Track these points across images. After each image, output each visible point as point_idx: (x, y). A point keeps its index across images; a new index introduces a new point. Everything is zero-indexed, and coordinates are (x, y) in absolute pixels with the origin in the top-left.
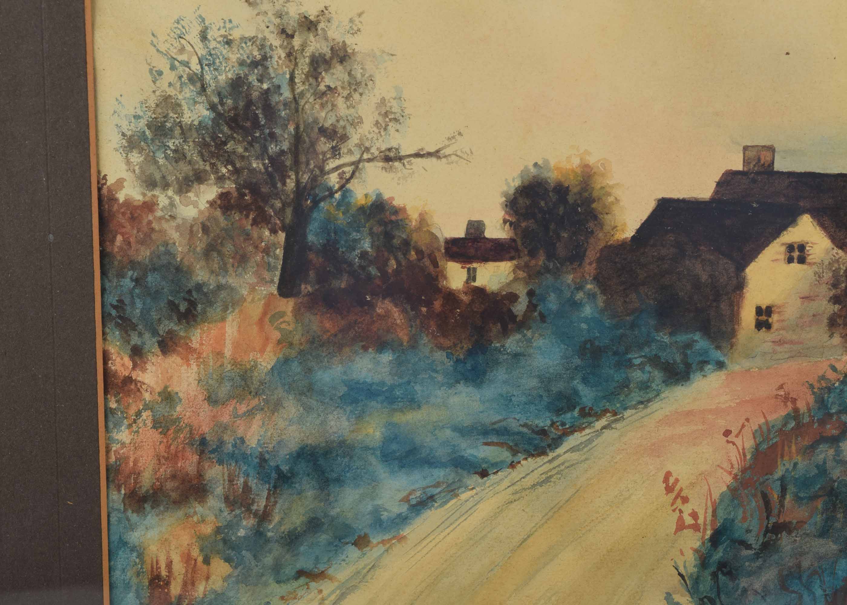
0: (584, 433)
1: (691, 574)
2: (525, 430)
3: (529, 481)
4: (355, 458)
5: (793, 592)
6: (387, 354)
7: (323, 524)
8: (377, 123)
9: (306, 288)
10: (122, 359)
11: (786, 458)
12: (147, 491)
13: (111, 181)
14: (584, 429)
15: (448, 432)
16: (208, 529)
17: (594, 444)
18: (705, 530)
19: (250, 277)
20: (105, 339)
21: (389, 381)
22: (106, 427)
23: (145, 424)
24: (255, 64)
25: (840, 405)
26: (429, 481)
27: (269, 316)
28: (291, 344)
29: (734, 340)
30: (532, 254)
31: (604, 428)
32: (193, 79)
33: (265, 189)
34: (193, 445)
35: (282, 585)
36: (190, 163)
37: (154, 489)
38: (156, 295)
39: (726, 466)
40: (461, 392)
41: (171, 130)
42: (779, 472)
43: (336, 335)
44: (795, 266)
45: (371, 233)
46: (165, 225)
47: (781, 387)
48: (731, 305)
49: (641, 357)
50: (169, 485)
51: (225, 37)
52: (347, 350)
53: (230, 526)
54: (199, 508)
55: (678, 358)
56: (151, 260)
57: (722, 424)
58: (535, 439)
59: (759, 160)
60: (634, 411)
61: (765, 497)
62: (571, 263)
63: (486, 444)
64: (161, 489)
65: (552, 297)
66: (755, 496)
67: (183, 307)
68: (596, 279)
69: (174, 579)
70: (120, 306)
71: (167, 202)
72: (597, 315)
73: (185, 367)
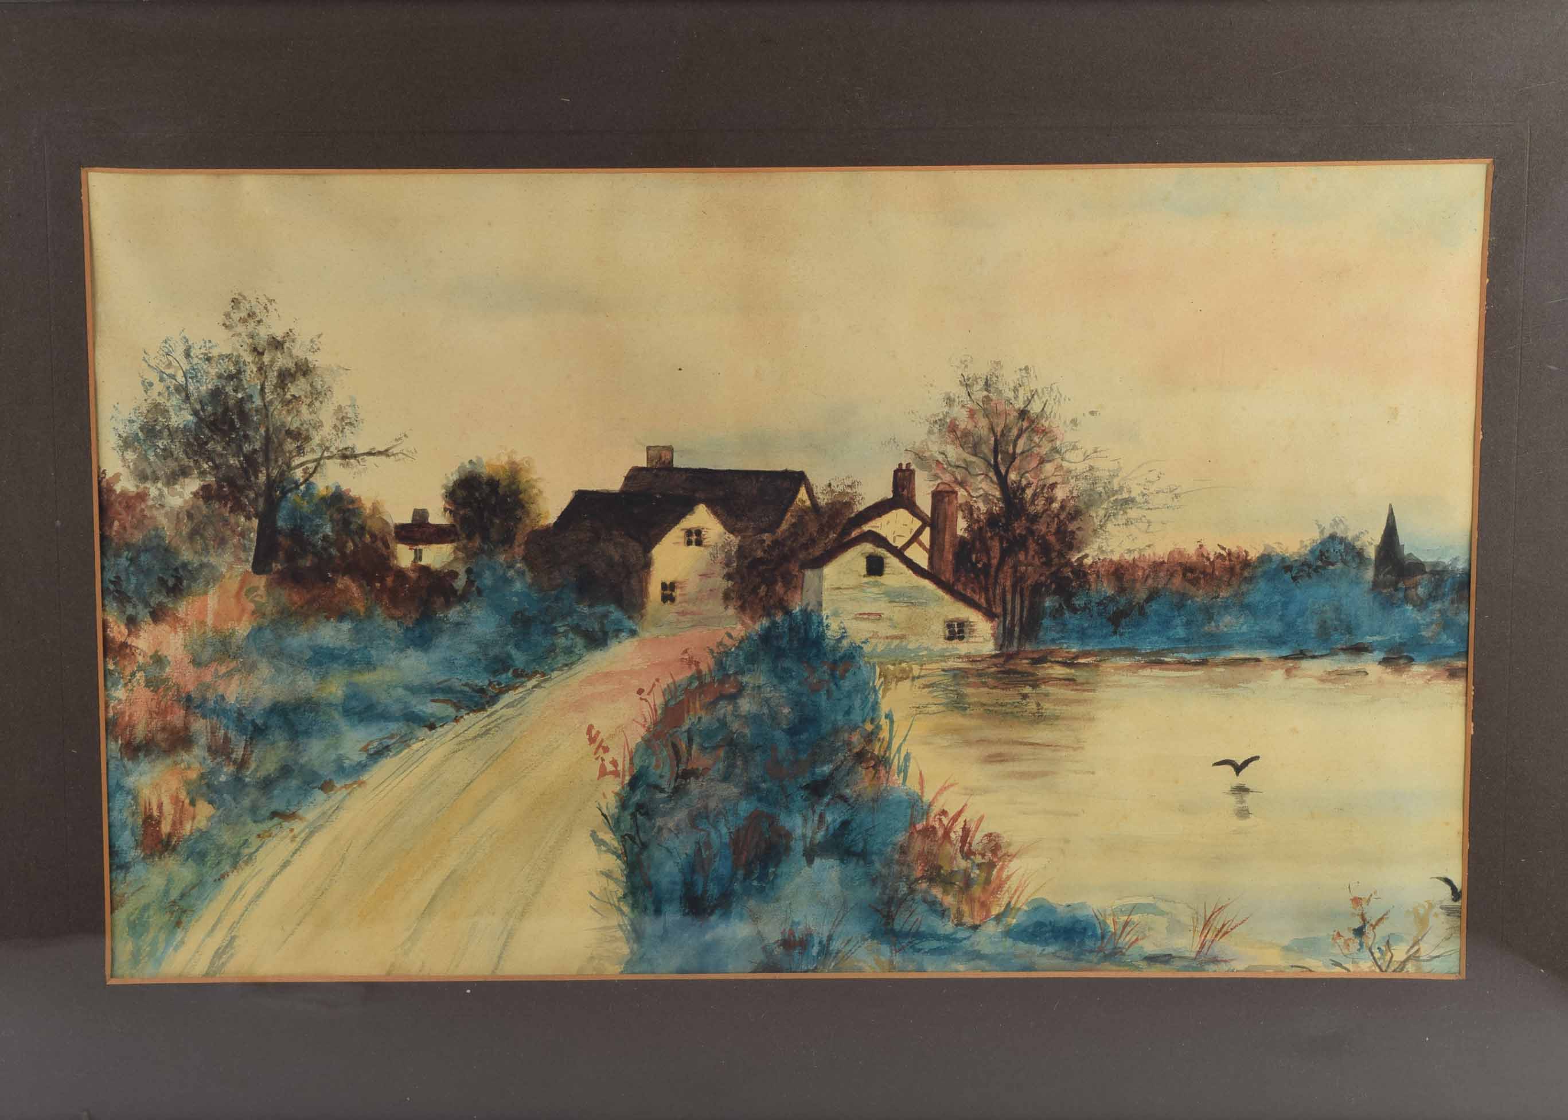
0: (517, 691)
1: (613, 815)
2: (466, 689)
3: (471, 733)
4: (321, 713)
5: (702, 830)
6: (346, 623)
7: (293, 770)
8: (335, 426)
9: (277, 566)
10: (119, 627)
11: (691, 713)
12: (141, 742)
13: (109, 474)
14: (517, 688)
15: (400, 691)
16: (193, 775)
17: (526, 701)
18: (624, 776)
19: (228, 557)
20: (104, 610)
21: (348, 646)
22: (105, 686)
23: (139, 684)
24: (231, 377)
25: (736, 667)
26: (384, 733)
27: (245, 590)
28: (264, 615)
29: (643, 611)
30: (470, 537)
31: (535, 687)
32: (179, 389)
33: (241, 482)
34: (180, 701)
35: (259, 824)
36: (176, 460)
37: (146, 740)
38: (147, 572)
39: (641, 720)
40: (411, 656)
41: (160, 431)
42: (686, 726)
43: (302, 607)
44: (693, 548)
45: (332, 520)
46: (155, 513)
47: (686, 652)
48: (640, 581)
49: (564, 626)
50: (160, 736)
51: (205, 354)
52: (312, 619)
53: (213, 772)
54: (185, 757)
55: (597, 627)
56: (144, 542)
57: (636, 683)
58: (475, 697)
59: (660, 458)
60: (560, 673)
61: (674, 746)
62: (503, 545)
63: (433, 701)
64: (152, 739)
65: (487, 573)
66: (666, 746)
67: (171, 582)
68: (525, 559)
69: (165, 819)
70: (117, 582)
71: (157, 493)
72: (526, 590)
73: (173, 634)
